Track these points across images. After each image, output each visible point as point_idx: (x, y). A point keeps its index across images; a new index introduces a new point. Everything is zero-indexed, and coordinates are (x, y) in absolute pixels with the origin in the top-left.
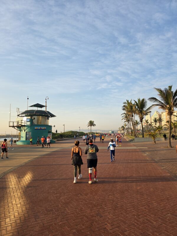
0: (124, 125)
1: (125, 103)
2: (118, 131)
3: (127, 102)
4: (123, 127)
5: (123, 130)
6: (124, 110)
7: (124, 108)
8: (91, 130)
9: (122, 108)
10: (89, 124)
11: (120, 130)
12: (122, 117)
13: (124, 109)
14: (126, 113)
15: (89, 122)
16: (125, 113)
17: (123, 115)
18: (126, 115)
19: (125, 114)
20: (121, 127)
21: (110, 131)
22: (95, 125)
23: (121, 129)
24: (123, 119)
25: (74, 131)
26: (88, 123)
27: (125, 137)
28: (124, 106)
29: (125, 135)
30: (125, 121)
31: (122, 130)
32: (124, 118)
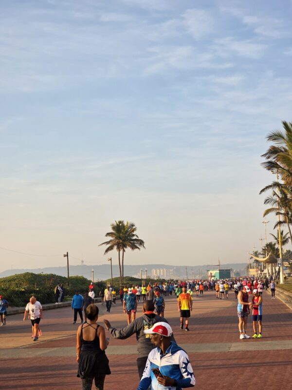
0: (274, 241)
1: (275, 137)
2: (249, 267)
3: (283, 131)
4: (270, 247)
5: (273, 261)
6: (275, 170)
7: (272, 159)
8: (121, 268)
9: (265, 160)
10: (110, 238)
11: (257, 261)
12: (267, 201)
13: (271, 166)
14: (282, 182)
15: (111, 231)
16: (276, 184)
17: (269, 193)
18: (282, 192)
19: (277, 190)
20: (260, 251)
21: (213, 267)
22: (141, 242)
23: (261, 259)
24: (267, 212)
25: (39, 276)
26: (108, 234)
27: (281, 296)
28: (274, 151)
29: (281, 287)
30: (282, 218)
31: (267, 262)
32: (276, 206)
